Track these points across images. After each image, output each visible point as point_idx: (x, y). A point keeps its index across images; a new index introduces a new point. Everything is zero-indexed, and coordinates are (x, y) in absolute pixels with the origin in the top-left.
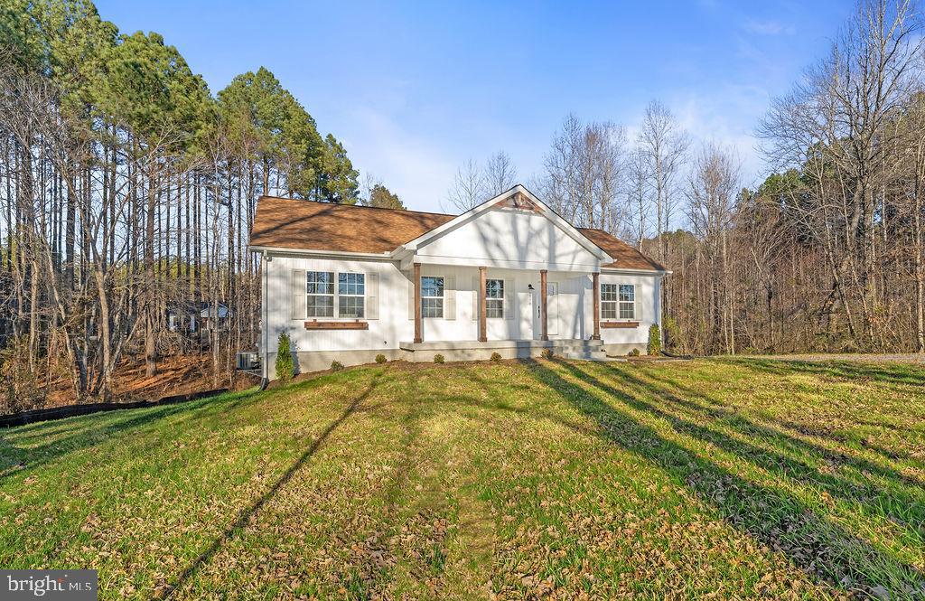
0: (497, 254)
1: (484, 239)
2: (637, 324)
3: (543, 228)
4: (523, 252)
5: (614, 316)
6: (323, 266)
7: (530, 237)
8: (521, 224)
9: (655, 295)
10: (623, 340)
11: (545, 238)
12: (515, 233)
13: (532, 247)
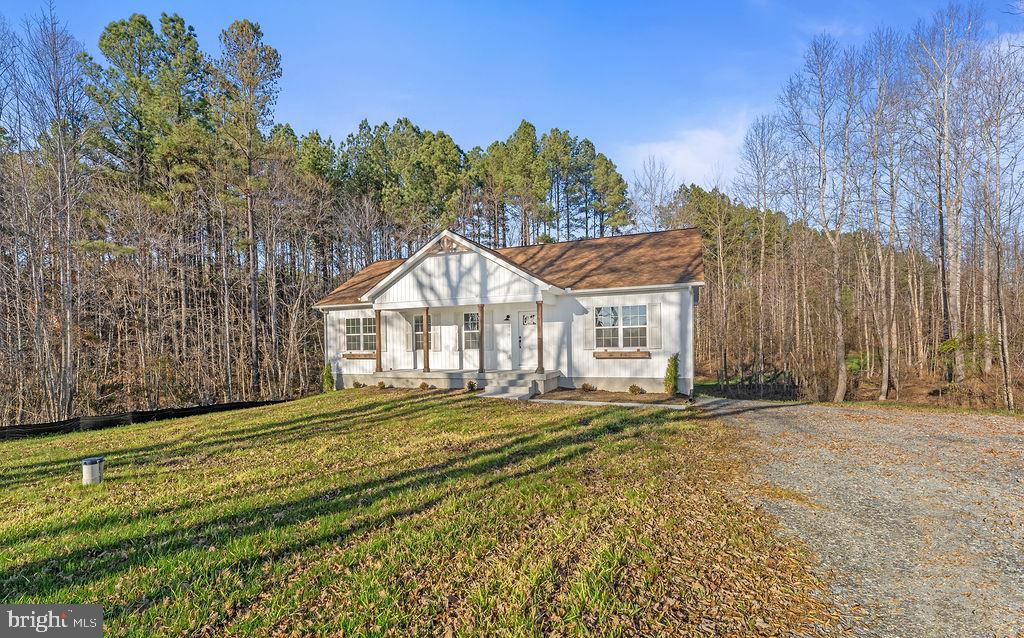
0: (430, 296)
1: (420, 285)
2: (648, 355)
3: (475, 264)
4: (454, 291)
5: (615, 345)
6: (353, 314)
7: (461, 276)
8: (453, 265)
9: (683, 317)
10: (626, 374)
11: (477, 274)
12: (447, 274)
13: (463, 285)
